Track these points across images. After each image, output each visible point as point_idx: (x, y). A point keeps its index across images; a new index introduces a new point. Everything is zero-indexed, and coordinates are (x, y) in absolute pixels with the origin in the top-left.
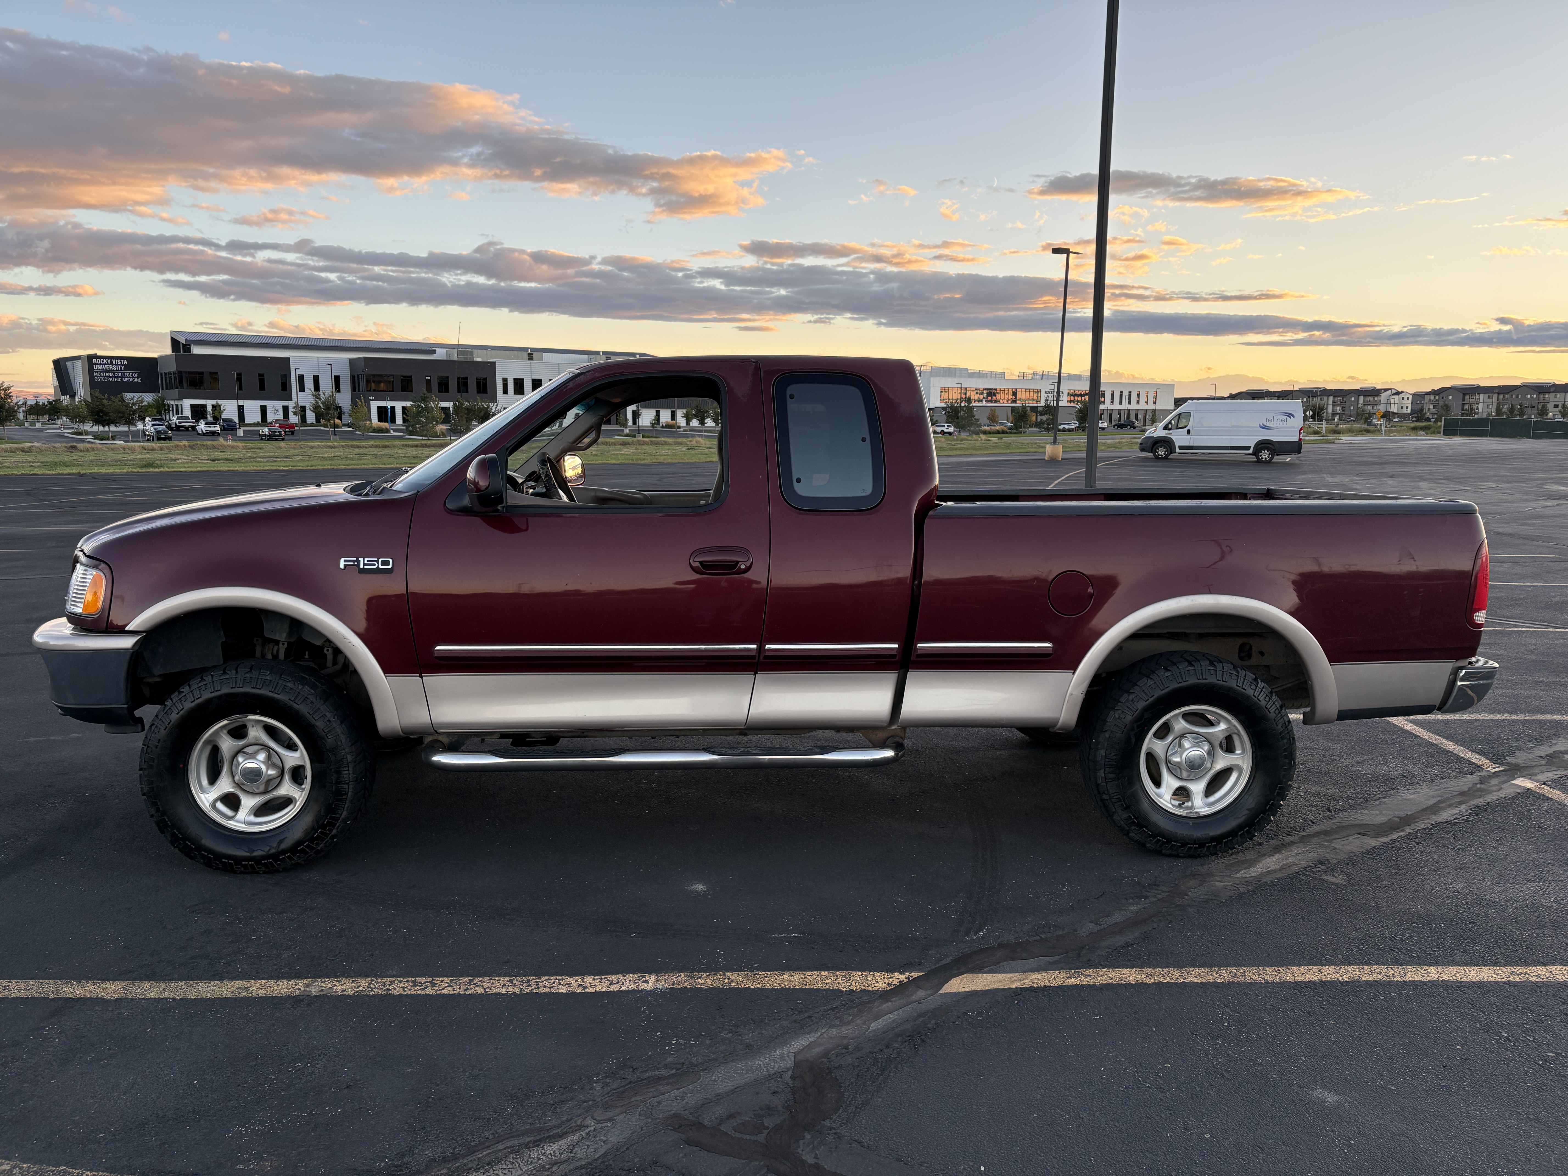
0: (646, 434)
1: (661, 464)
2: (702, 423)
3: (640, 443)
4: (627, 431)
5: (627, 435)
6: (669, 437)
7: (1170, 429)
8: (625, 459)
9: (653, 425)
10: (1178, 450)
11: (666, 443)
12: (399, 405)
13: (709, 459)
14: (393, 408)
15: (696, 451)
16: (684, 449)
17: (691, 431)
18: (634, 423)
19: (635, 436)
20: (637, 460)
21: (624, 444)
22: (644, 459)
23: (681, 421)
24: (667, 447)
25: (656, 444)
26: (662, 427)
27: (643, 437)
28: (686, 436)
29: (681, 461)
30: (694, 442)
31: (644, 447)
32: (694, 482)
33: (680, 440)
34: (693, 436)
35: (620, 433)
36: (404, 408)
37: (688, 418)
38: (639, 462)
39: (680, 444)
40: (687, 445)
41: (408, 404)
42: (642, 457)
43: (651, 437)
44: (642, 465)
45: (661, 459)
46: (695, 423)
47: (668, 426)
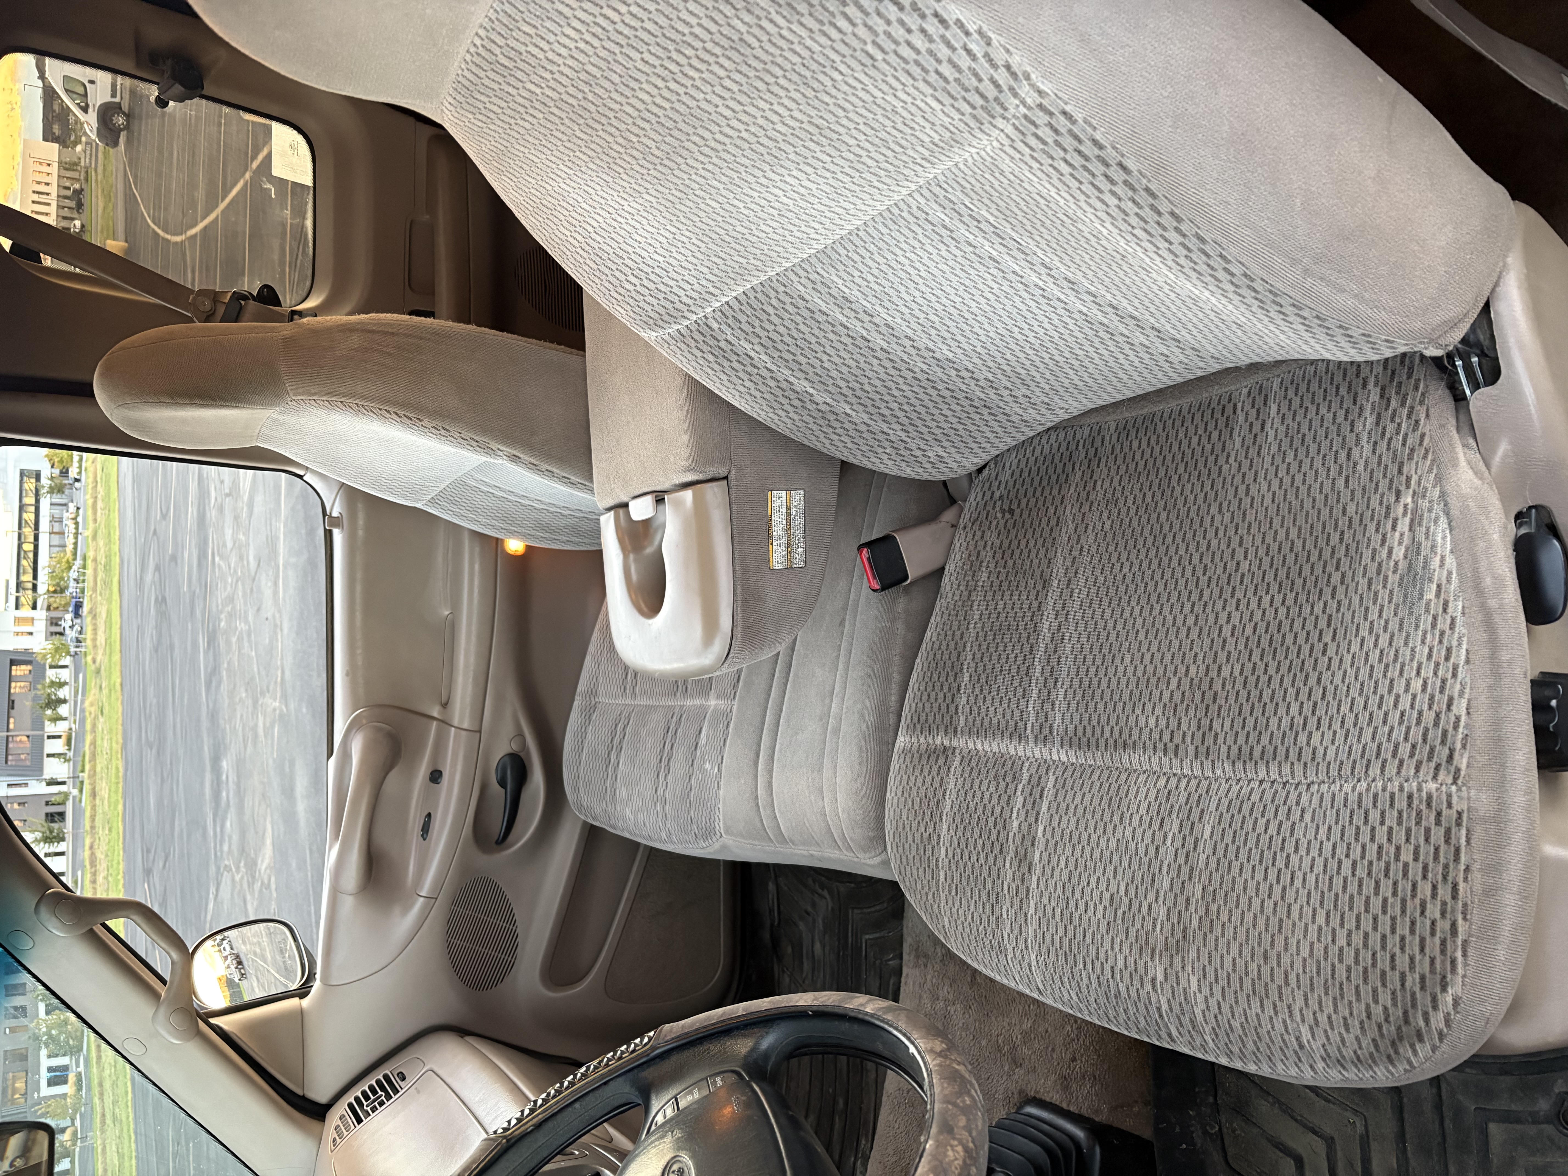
0: (79, 768)
1: (124, 746)
2: (64, 701)
3: (93, 774)
4: (75, 792)
5: (81, 791)
6: (84, 741)
7: (87, 106)
8: (116, 792)
9: (67, 760)
10: (117, 100)
11: (94, 743)
12: (46, 1062)
13: (118, 687)
14: (50, 1069)
15: (106, 705)
16: (101, 719)
17: (75, 715)
18: (63, 783)
19: (82, 782)
20: (117, 777)
21: (94, 794)
22: (117, 768)
23: (61, 727)
24: (99, 742)
25: (94, 755)
26: (69, 750)
27: (83, 771)
28: (83, 721)
29: (120, 722)
30: (92, 709)
31: (98, 769)
32: (155, 701)
33: (88, 727)
34: (83, 711)
35: (77, 802)
36: (49, 1057)
37: (57, 719)
38: (121, 774)
39: (94, 726)
40: (96, 718)
41: (44, 1052)
42: (114, 771)
43: (83, 761)
44: (126, 770)
45: (117, 747)
46: (63, 710)
47: (69, 743)
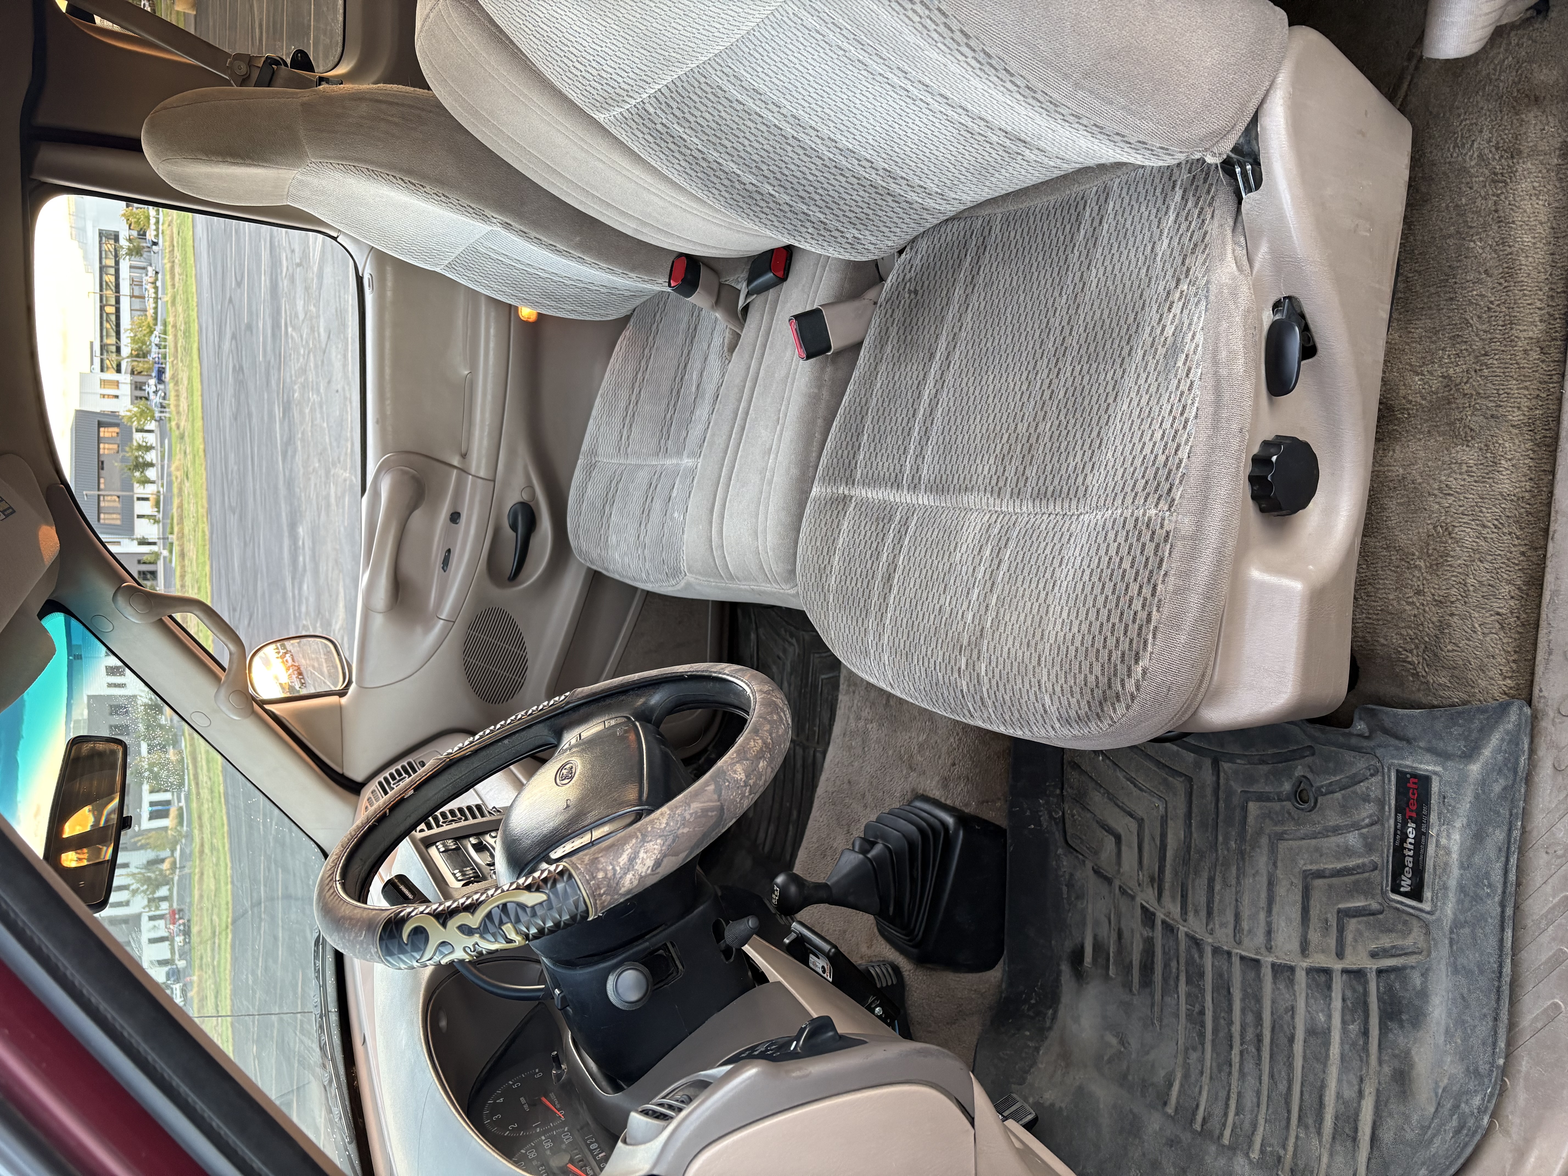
0: (168, 530)
1: (209, 511)
2: (151, 465)
3: (181, 536)
4: (165, 553)
5: (171, 552)
6: (172, 504)
8: (203, 554)
9: (156, 522)
11: (181, 506)
12: (147, 797)
13: (201, 453)
14: (152, 804)
15: (191, 469)
16: (187, 484)
17: (162, 478)
18: (154, 544)
19: (172, 544)
20: (204, 540)
21: (182, 555)
22: (203, 532)
23: (150, 490)
24: (186, 506)
25: (181, 519)
26: (159, 512)
27: (172, 533)
28: (170, 484)
29: (205, 487)
30: (178, 474)
31: (186, 531)
32: (236, 468)
33: (175, 490)
34: (169, 475)
35: (168, 562)
36: (151, 792)
37: (146, 481)
38: (207, 537)
39: (180, 490)
40: (182, 483)
41: (146, 787)
42: (200, 534)
43: (172, 524)
44: (212, 533)
45: (202, 511)
46: (151, 473)
47: (157, 504)
